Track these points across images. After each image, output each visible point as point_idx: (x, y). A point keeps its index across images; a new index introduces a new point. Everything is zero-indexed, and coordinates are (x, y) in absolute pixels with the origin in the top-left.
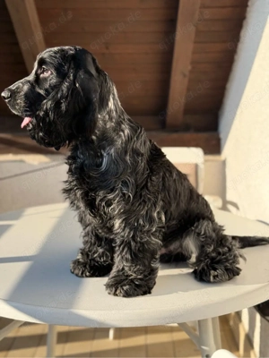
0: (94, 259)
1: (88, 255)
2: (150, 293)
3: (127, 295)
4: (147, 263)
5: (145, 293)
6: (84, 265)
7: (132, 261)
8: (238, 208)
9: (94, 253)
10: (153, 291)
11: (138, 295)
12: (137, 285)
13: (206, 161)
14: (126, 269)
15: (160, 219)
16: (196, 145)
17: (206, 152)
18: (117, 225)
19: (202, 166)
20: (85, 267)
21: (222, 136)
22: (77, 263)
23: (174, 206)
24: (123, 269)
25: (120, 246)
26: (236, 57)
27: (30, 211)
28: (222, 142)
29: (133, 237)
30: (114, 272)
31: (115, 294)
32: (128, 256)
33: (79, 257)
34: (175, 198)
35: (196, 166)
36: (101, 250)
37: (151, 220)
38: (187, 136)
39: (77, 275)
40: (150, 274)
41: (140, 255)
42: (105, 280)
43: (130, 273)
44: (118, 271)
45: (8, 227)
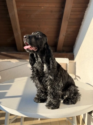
0: (41, 97)
1: (39, 96)
2: (59, 108)
3: (52, 109)
4: (58, 99)
5: (57, 108)
6: (38, 99)
7: (53, 98)
8: (80, 78)
9: (41, 95)
11: (55, 109)
12: (55, 106)
13: (69, 62)
14: (52, 101)
15: (61, 85)
16: (66, 57)
17: (70, 59)
18: (49, 88)
19: (68, 64)
20: (39, 100)
21: (74, 54)
24: (51, 101)
25: (50, 94)
26: (80, 30)
27: (16, 80)
28: (75, 56)
29: (54, 91)
30: (48, 101)
31: (49, 108)
32: (52, 97)
33: (36, 96)
35: (67, 64)
36: (43, 95)
38: (64, 54)
39: (36, 102)
40: (59, 102)
43: (53, 102)
44: (49, 101)
45: (11, 85)
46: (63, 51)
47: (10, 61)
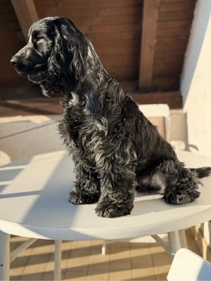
0: (84, 190)
1: (80, 187)
2: (129, 214)
3: (112, 216)
4: (125, 190)
5: (126, 214)
6: (78, 195)
7: (113, 189)
8: (197, 149)
9: (84, 184)
10: (132, 212)
11: (120, 216)
12: (118, 208)
13: (171, 114)
14: (110, 196)
15: (132, 155)
16: (163, 103)
17: (171, 107)
18: (97, 160)
19: (168, 118)
20: (78, 196)
21: (183, 94)
22: (72, 194)
23: (144, 147)
24: (107, 196)
25: (103, 178)
26: (192, 31)
27: (37, 158)
28: (184, 99)
29: (112, 170)
30: (101, 200)
31: (103, 216)
32: (110, 186)
33: (74, 189)
34: (146, 141)
35: (164, 118)
36: (88, 182)
37: (124, 156)
38: (156, 95)
39: (73, 203)
40: (128, 199)
41: (119, 184)
42: (95, 206)
43: (113, 199)
44: (104, 198)
45: (20, 170)
46: (155, 89)
47: (29, 121)
